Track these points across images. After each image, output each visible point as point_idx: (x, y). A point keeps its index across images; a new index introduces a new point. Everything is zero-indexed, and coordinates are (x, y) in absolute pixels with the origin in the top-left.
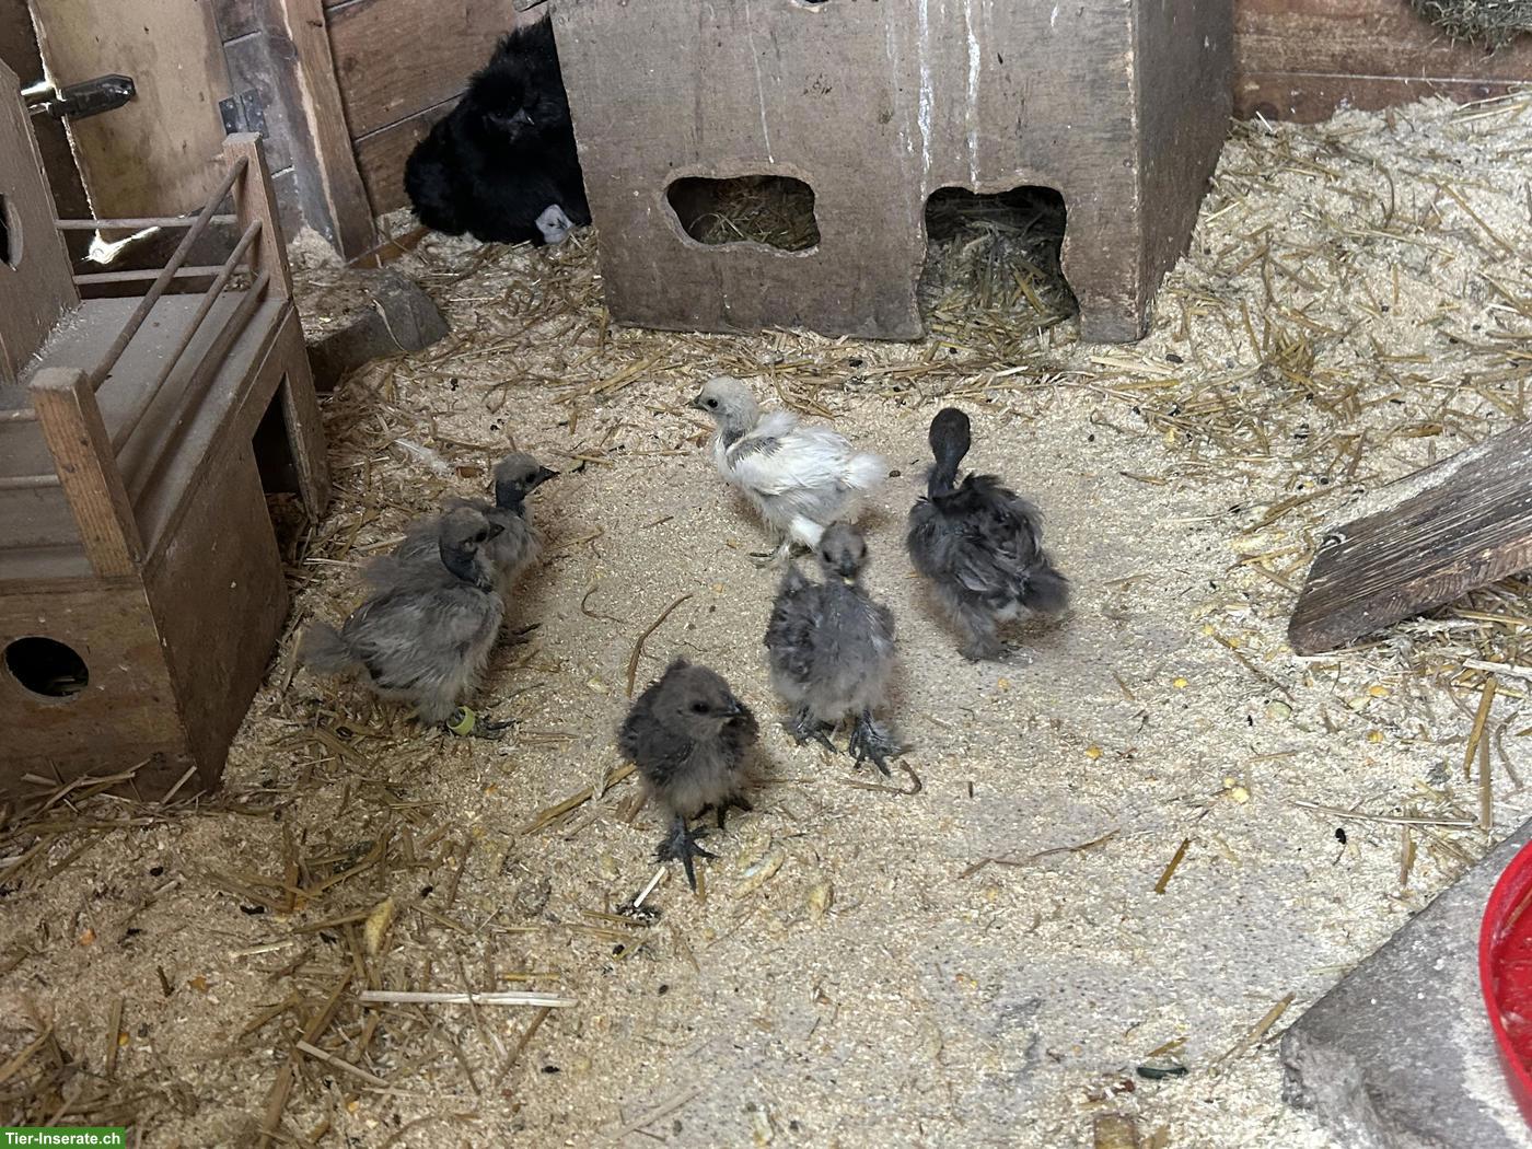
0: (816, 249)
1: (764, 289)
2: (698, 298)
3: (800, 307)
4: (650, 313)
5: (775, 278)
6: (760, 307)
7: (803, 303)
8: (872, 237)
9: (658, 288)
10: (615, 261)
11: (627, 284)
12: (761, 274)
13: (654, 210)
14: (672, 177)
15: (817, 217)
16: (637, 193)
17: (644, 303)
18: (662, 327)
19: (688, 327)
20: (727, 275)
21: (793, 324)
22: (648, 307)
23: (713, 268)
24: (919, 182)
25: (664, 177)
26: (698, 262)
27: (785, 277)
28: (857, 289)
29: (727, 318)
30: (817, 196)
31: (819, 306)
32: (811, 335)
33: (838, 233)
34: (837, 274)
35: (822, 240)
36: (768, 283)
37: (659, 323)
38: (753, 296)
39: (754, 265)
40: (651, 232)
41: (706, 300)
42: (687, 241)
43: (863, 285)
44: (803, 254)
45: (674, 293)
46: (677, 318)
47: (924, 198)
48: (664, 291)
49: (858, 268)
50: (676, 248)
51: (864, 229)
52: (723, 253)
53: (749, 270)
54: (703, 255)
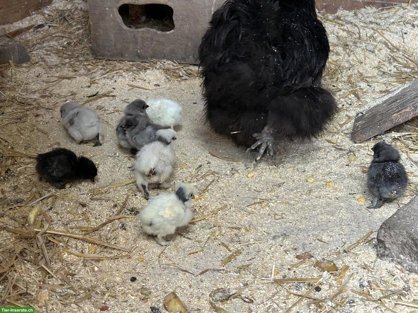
0: (173, 31)
1: (153, 45)
2: (128, 48)
3: (166, 52)
4: (109, 54)
5: (157, 41)
6: (151, 52)
7: (167, 50)
8: (193, 27)
9: (113, 44)
10: (97, 34)
11: (101, 43)
12: (152, 39)
13: (114, 15)
14: (121, 3)
15: (174, 19)
16: (107, 9)
17: (107, 50)
18: (113, 59)
19: (123, 59)
20: (139, 40)
21: (163, 58)
22: (108, 51)
23: (134, 37)
24: (211, 7)
25: (118, 3)
26: (129, 35)
27: (161, 41)
28: (187, 46)
29: (139, 56)
30: (174, 11)
31: (172, 52)
32: (170, 62)
33: (181, 25)
34: (180, 40)
35: (175, 27)
36: (155, 43)
37: (112, 57)
38: (149, 48)
39: (150, 36)
40: (112, 23)
41: (131, 49)
42: (125, 27)
43: (189, 44)
44: (168, 33)
45: (119, 46)
46: (120, 56)
47: (212, 13)
48: (115, 46)
49: (187, 37)
50: (121, 29)
51: (190, 24)
52: (139, 32)
53: (148, 38)
54: (130, 32)
